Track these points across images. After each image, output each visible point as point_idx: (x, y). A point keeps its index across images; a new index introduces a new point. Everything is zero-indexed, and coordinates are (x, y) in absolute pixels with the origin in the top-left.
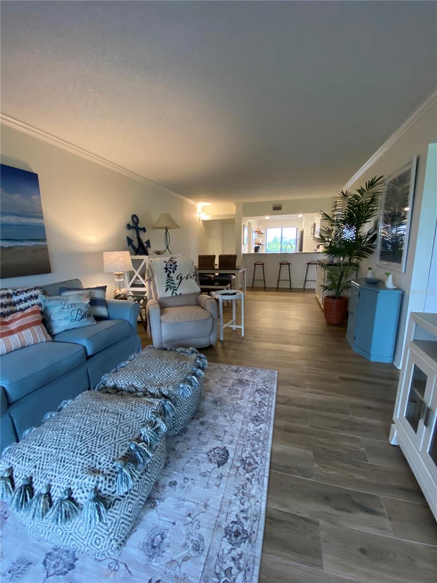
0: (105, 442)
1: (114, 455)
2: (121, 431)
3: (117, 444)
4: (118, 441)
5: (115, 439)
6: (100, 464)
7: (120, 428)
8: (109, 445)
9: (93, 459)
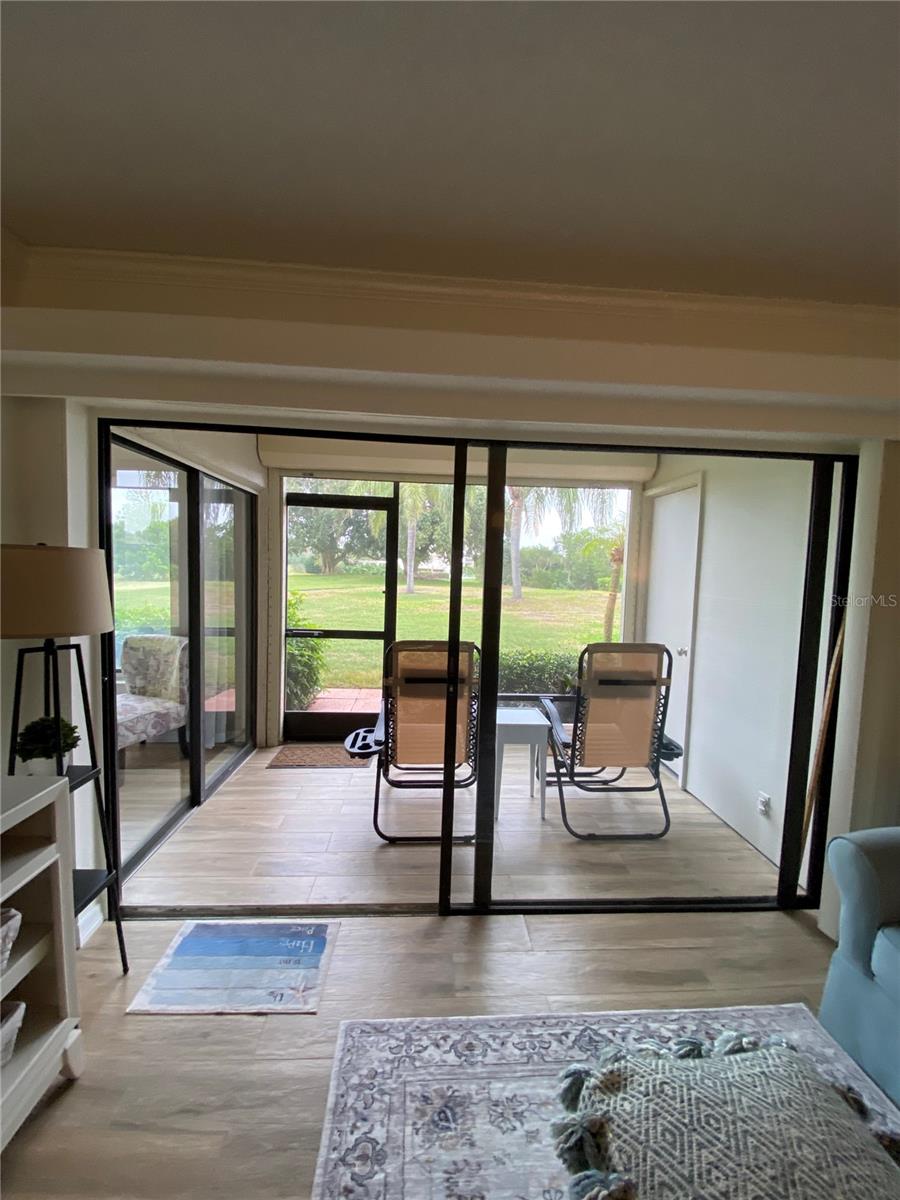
0: (659, 1129)
1: (618, 1126)
2: (671, 1183)
3: (640, 1148)
4: (645, 1154)
5: (656, 1153)
6: (624, 1099)
7: (681, 1187)
8: (647, 1131)
9: (640, 1092)
